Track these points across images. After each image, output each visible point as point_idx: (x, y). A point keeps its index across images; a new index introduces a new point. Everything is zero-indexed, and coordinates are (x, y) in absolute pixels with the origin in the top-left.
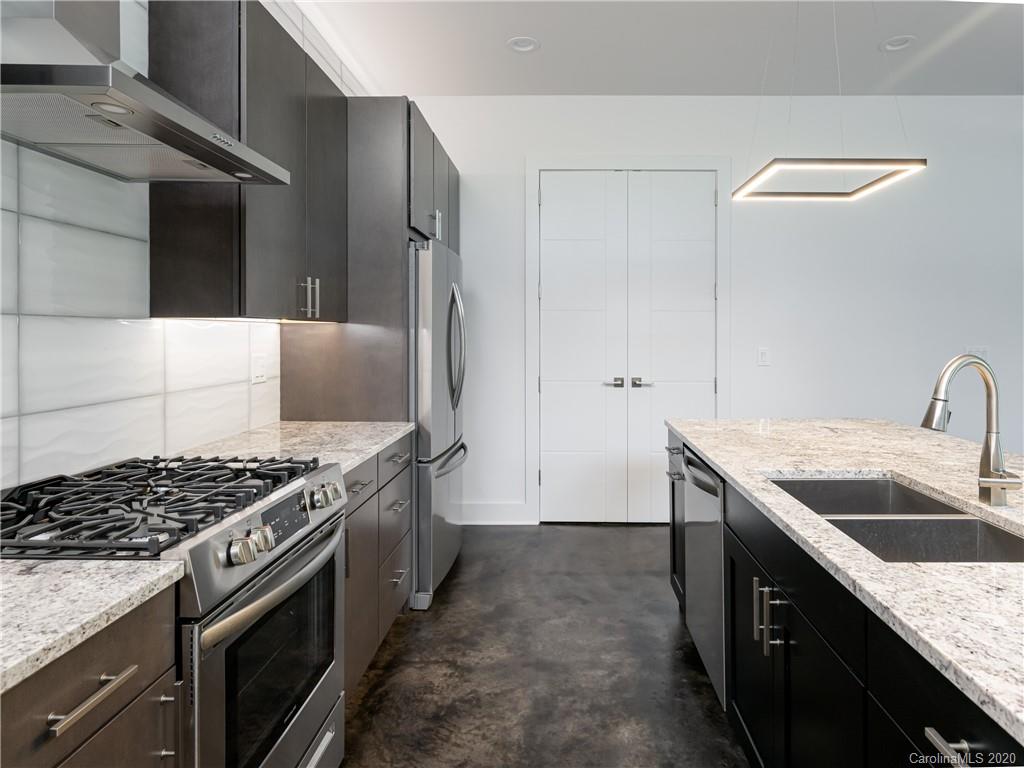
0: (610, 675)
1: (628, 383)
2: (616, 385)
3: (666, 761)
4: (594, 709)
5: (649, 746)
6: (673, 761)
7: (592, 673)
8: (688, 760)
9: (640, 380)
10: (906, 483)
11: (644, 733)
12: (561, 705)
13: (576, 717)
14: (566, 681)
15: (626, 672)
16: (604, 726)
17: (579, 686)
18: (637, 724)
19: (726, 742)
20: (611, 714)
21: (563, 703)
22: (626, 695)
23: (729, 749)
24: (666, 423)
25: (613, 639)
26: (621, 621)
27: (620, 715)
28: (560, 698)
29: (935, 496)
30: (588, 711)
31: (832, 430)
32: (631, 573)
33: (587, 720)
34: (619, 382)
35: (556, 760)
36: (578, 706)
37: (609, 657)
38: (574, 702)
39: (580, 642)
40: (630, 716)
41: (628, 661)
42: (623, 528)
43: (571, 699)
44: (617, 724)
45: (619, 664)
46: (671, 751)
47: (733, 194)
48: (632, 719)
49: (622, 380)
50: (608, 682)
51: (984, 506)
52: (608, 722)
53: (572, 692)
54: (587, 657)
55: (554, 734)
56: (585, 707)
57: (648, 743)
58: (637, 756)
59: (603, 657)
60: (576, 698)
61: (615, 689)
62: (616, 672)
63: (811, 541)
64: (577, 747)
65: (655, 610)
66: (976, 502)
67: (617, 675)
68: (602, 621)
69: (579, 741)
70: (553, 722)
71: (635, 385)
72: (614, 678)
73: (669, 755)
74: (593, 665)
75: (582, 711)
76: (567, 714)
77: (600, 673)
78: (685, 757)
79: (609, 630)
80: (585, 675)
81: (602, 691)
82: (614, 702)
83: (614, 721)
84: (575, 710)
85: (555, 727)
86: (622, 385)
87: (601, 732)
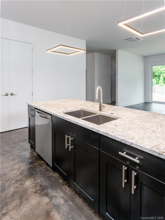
0: (18, 171)
1: (9, 95)
2: (6, 95)
3: (40, 185)
4: (17, 181)
5: (35, 184)
6: (42, 184)
7: (13, 172)
8: (45, 182)
9: (13, 93)
10: (85, 110)
11: (32, 181)
12: (7, 185)
13: (12, 186)
14: (6, 177)
15: (22, 168)
16: (21, 184)
17: (10, 177)
18: (30, 180)
19: (52, 174)
20: (22, 180)
21: (7, 184)
22: (24, 174)
23: (53, 175)
24: (27, 104)
25: (16, 161)
26: (17, 156)
27: (25, 180)
28: (6, 183)
29: (91, 112)
30: (15, 183)
31: (64, 101)
32: (15, 143)
33: (16, 185)
34: (7, 94)
35: (11, 200)
36: (12, 183)
37: (16, 166)
38: (11, 182)
39: (7, 165)
40: (27, 178)
41: (22, 165)
42: (8, 132)
43: (9, 182)
44: (25, 182)
45: (20, 167)
46: (40, 182)
47: (47, 51)
48: (28, 179)
49: (8, 94)
50: (18, 173)
51: (100, 112)
52: (22, 183)
53: (9, 180)
54: (10, 169)
55: (7, 193)
56: (14, 182)
57: (34, 183)
58: (33, 187)
59: (15, 167)
60: (10, 181)
61: (21, 174)
62: (19, 169)
63: (84, 124)
64: (16, 193)
65: (25, 150)
66: (99, 112)
67: (20, 170)
68: (11, 158)
69: (16, 192)
70: (6, 190)
71: (11, 95)
72: (20, 171)
73: (40, 183)
74: (13, 170)
75: (14, 184)
76: (9, 186)
77: (15, 171)
78: (44, 182)
79: (14, 159)
80: (11, 174)
81: (18, 176)
82: (22, 177)
83: (24, 182)
84: (12, 184)
85: (7, 191)
86: (8, 95)
87: (21, 186)
